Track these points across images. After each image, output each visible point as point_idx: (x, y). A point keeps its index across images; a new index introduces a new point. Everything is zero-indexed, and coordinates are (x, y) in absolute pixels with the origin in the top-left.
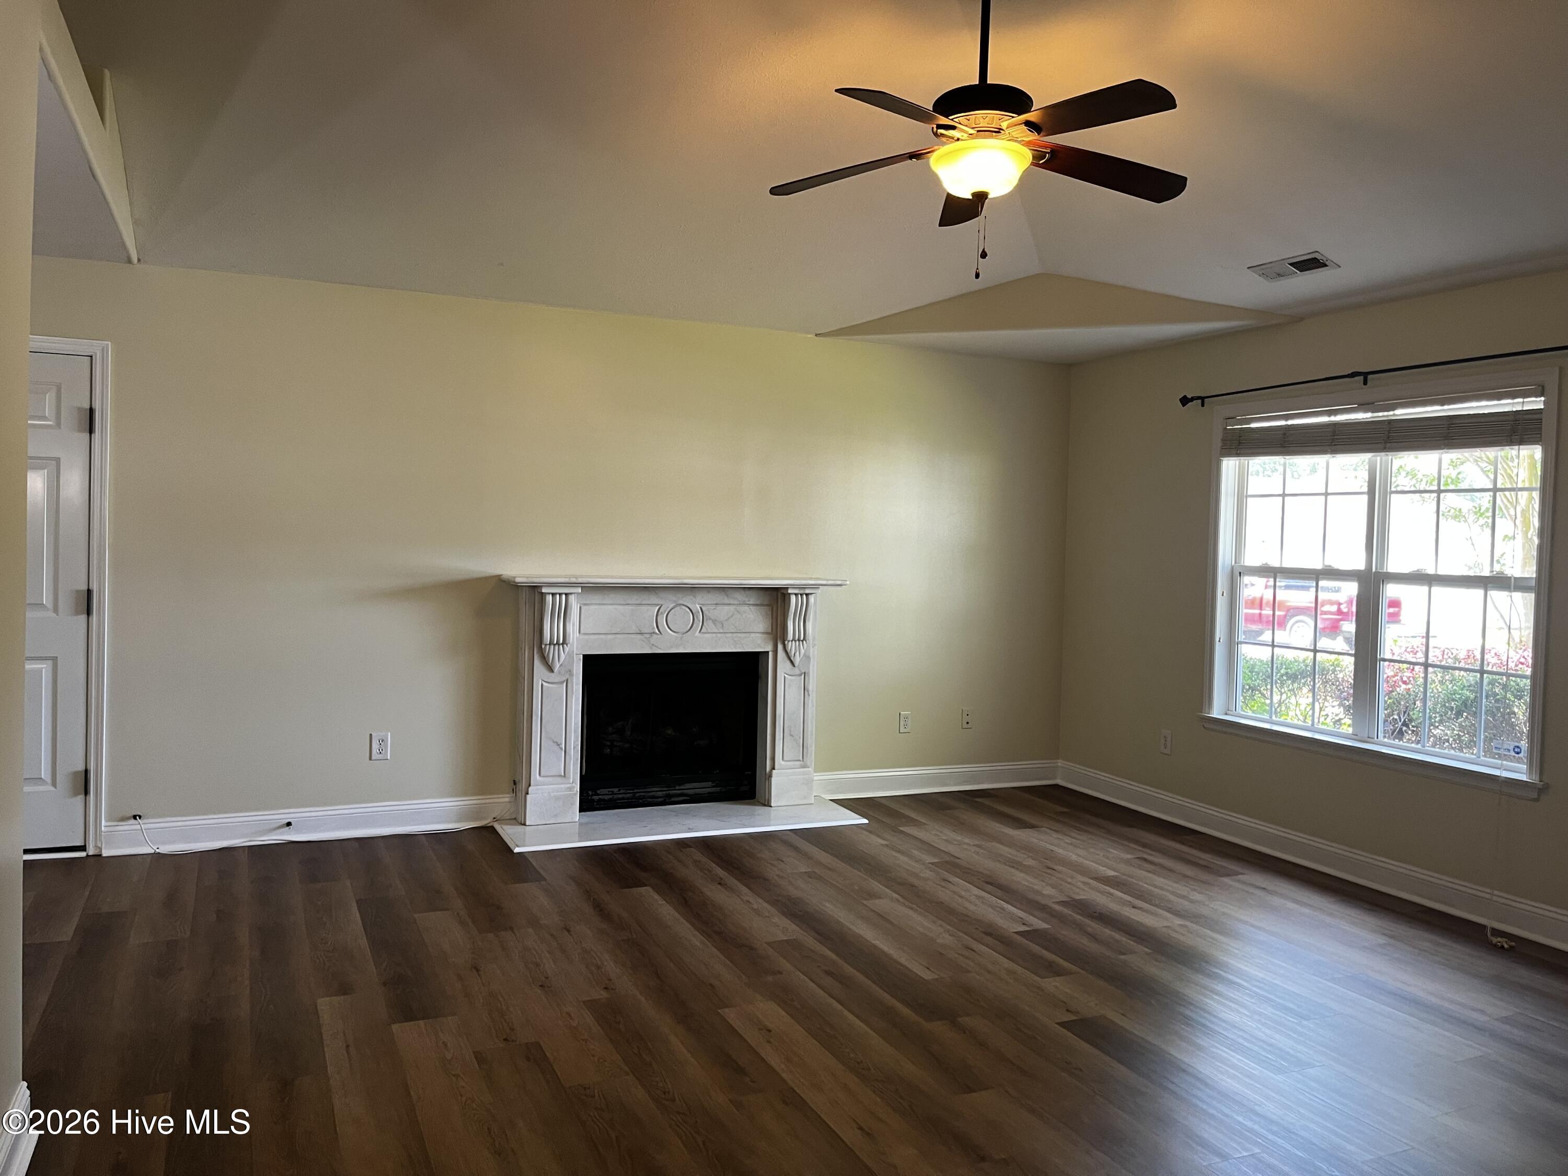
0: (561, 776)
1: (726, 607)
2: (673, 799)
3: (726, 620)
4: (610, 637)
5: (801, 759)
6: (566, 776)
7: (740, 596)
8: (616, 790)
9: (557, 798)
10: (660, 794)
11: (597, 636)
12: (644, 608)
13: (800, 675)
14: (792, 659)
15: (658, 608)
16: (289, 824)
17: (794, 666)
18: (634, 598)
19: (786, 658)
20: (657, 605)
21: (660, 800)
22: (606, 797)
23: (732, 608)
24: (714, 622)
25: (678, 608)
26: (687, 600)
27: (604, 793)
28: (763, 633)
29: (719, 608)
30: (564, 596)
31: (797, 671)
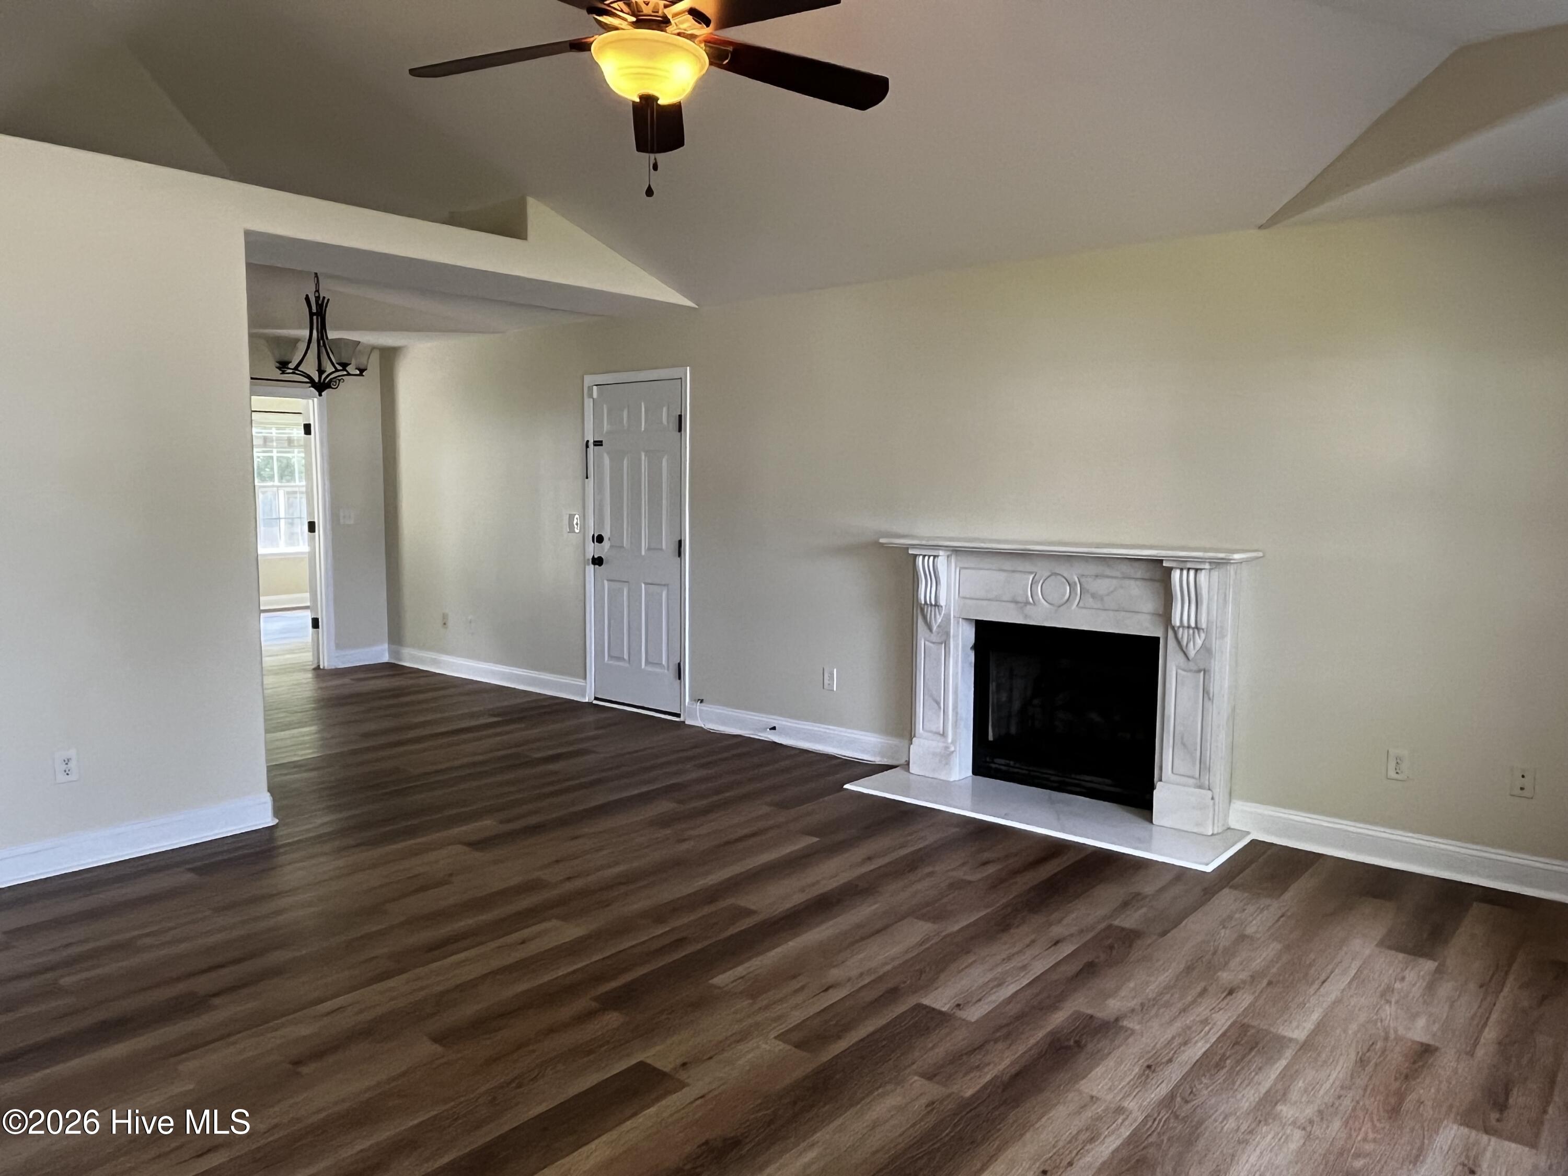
0: (940, 735)
1: (1107, 581)
2: (1069, 788)
3: (1108, 595)
4: (985, 603)
5: (1197, 775)
6: (945, 735)
7: (1125, 568)
8: (1012, 763)
9: (934, 754)
10: (1053, 778)
11: (974, 601)
12: (1017, 575)
13: (1199, 671)
14: (1184, 649)
15: (1033, 575)
16: (774, 728)
17: (1188, 659)
18: (1008, 564)
19: (1178, 648)
20: (1031, 573)
21: (1055, 785)
22: (1003, 768)
23: (1115, 581)
24: (1094, 596)
25: (1053, 577)
26: (1063, 570)
27: (1000, 763)
28: (1153, 614)
29: (1099, 581)
30: (932, 558)
31: (1192, 666)
